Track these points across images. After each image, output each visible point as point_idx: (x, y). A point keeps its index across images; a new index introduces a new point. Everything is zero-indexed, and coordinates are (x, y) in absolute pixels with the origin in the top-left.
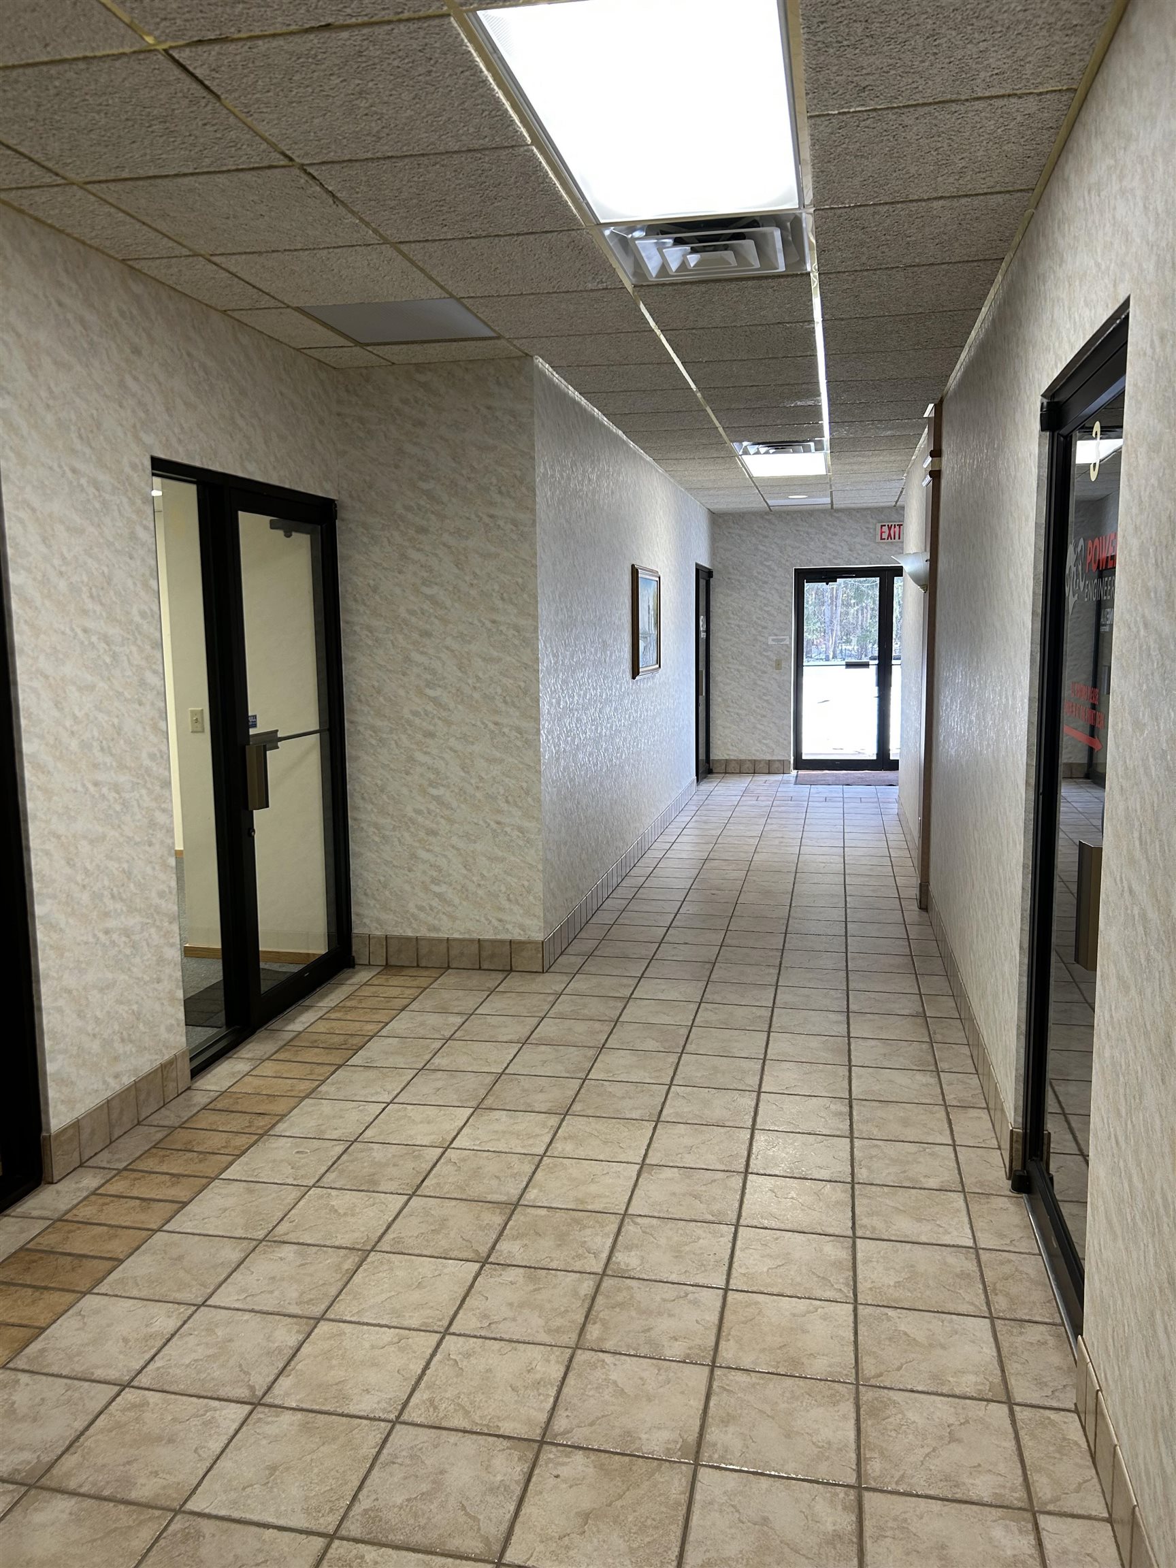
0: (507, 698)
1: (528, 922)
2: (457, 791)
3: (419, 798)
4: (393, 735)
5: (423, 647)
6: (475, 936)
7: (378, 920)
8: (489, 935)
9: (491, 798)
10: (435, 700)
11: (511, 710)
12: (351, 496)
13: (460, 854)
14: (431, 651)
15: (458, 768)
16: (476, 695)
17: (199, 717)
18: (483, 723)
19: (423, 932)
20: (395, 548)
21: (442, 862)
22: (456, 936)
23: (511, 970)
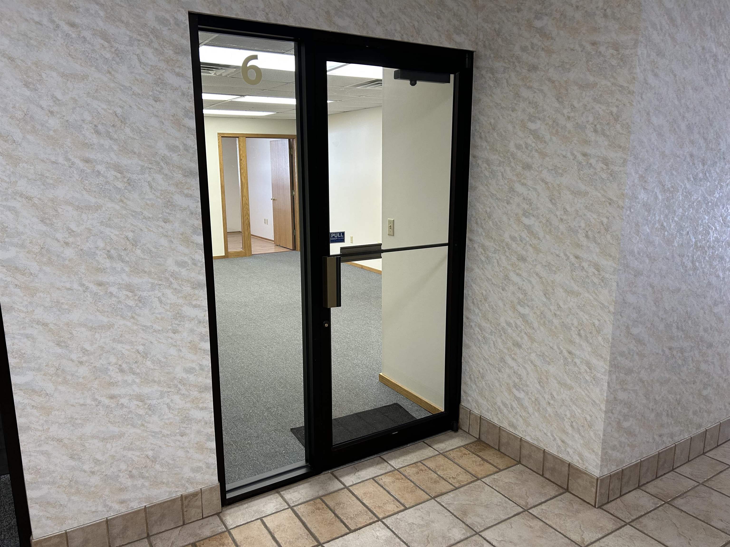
0: (590, 233)
1: (586, 454)
2: (539, 314)
3: (510, 313)
4: (497, 255)
5: (524, 178)
6: (542, 446)
7: (477, 402)
8: (553, 450)
9: (566, 327)
10: (528, 228)
11: (592, 245)
12: (485, 46)
13: (537, 371)
14: (530, 183)
15: (542, 293)
16: (562, 227)
17: (391, 225)
18: (566, 255)
19: (505, 425)
20: (511, 88)
21: (523, 373)
22: (528, 439)
23: (567, 490)
